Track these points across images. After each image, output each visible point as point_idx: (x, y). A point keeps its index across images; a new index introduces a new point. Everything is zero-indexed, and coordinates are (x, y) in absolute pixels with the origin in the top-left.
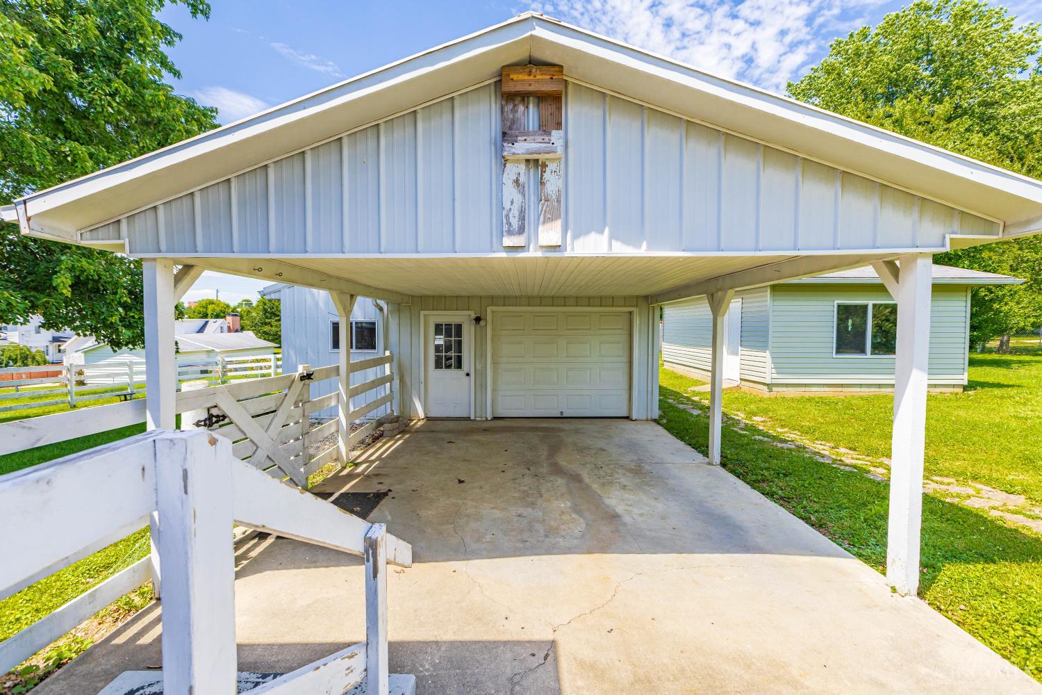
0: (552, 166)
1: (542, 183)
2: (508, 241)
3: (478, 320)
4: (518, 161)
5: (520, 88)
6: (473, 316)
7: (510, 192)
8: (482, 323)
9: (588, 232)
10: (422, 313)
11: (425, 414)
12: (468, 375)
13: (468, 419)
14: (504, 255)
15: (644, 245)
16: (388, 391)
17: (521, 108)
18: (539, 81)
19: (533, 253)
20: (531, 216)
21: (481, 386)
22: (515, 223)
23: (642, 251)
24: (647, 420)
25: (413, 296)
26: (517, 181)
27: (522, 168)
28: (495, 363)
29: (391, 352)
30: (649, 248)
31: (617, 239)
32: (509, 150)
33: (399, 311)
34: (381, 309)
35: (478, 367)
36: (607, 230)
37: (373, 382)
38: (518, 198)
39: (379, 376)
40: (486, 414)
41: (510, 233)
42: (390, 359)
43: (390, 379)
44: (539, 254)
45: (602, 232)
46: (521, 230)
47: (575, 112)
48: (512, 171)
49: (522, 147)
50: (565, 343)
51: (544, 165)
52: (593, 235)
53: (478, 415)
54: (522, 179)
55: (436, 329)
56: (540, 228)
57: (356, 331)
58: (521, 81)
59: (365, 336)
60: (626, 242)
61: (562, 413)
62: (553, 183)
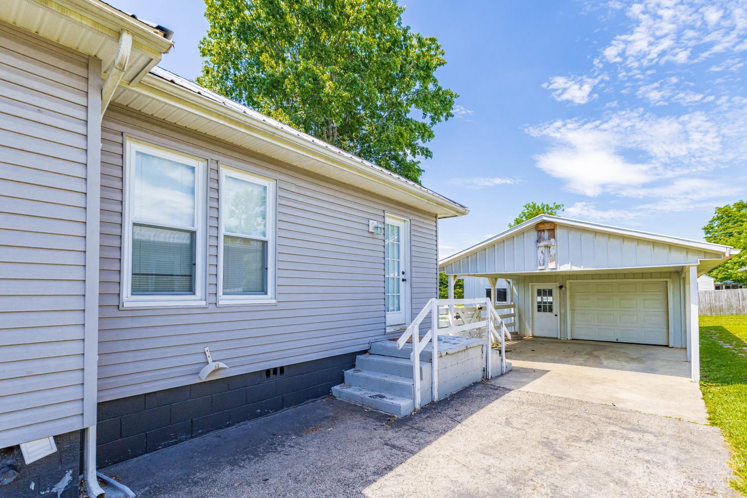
0: (552, 247)
1: (549, 252)
2: (539, 268)
3: (561, 287)
4: (542, 247)
5: (542, 229)
6: (559, 285)
7: (540, 255)
8: (563, 289)
9: (564, 264)
10: (530, 284)
11: (533, 334)
12: (556, 315)
13: (557, 338)
14: (538, 271)
15: (582, 267)
16: (513, 321)
17: (543, 233)
18: (547, 226)
19: (547, 271)
20: (546, 260)
21: (563, 321)
22: (542, 263)
23: (582, 269)
24: (682, 348)
25: (525, 276)
26: (542, 252)
27: (543, 248)
28: (573, 310)
29: (514, 303)
30: (584, 268)
31: (573, 265)
32: (539, 245)
33: (518, 283)
34: (509, 283)
35: (562, 311)
36: (570, 263)
37: (505, 315)
38: (542, 256)
39: (508, 313)
40: (567, 336)
41: (540, 265)
42: (514, 306)
43: (514, 315)
44: (549, 271)
45: (568, 264)
46: (543, 264)
47: (558, 232)
48: (540, 249)
49: (542, 244)
50: (618, 300)
51: (550, 247)
52: (566, 265)
53: (562, 336)
54: (543, 251)
55: (538, 292)
56: (549, 264)
57: (497, 293)
58: (541, 227)
59: (502, 295)
60: (576, 266)
61: (617, 340)
62: (552, 251)
